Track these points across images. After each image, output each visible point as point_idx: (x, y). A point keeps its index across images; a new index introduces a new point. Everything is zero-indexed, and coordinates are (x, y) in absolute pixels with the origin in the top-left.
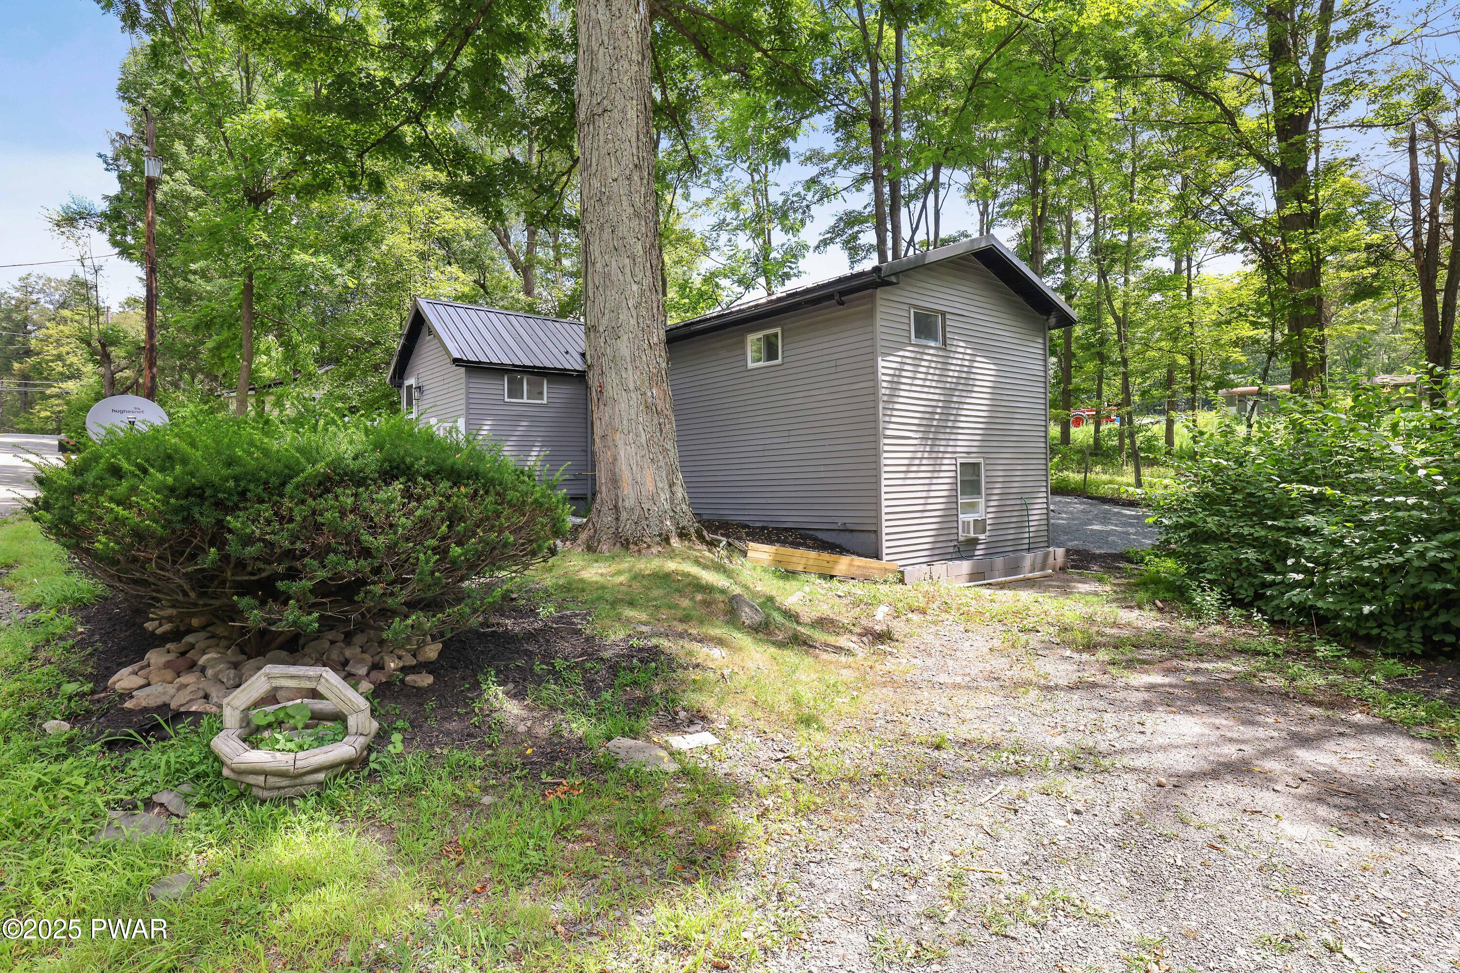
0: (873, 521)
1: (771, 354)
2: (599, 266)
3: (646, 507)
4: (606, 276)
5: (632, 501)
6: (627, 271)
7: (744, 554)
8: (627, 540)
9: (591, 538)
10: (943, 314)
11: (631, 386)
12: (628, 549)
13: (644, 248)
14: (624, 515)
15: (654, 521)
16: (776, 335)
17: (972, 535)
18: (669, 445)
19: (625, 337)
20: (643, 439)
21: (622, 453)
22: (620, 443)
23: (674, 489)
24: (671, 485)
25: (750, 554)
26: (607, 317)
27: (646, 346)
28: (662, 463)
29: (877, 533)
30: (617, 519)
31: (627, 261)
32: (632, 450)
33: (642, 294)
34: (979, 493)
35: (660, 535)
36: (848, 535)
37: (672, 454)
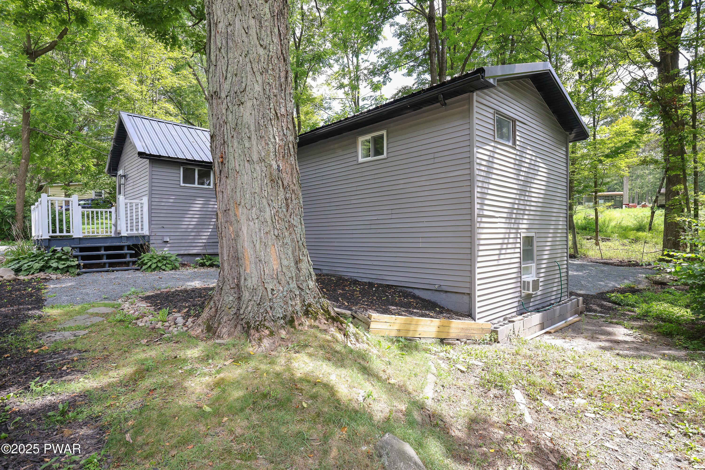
0: (468, 285)
1: (378, 151)
2: (221, 26)
3: (270, 287)
4: (228, 37)
5: (255, 280)
6: (253, 32)
7: (367, 325)
8: (248, 323)
9: (212, 317)
10: (514, 121)
11: (255, 157)
12: (248, 335)
13: (272, 12)
14: (246, 295)
15: (278, 302)
16: (382, 137)
17: (531, 292)
18: (295, 221)
19: (249, 104)
20: (267, 215)
21: (245, 229)
22: (243, 219)
23: (301, 265)
24: (297, 262)
25: (373, 325)
26: (229, 81)
27: (272, 116)
28: (288, 240)
29: (470, 295)
30: (239, 298)
31: (252, 22)
32: (255, 226)
33: (270, 59)
34: (532, 259)
35: (284, 317)
36: (444, 295)
37: (298, 230)
